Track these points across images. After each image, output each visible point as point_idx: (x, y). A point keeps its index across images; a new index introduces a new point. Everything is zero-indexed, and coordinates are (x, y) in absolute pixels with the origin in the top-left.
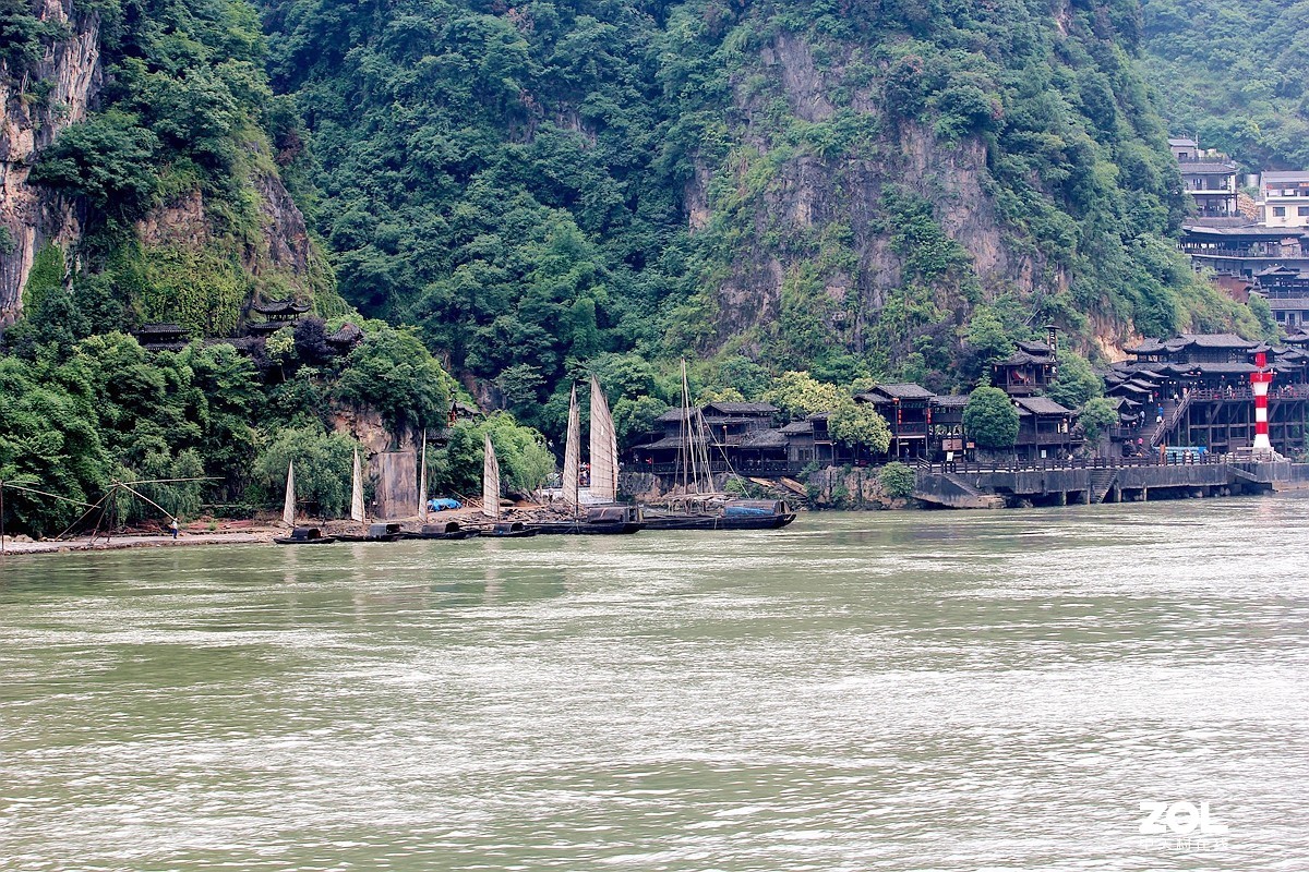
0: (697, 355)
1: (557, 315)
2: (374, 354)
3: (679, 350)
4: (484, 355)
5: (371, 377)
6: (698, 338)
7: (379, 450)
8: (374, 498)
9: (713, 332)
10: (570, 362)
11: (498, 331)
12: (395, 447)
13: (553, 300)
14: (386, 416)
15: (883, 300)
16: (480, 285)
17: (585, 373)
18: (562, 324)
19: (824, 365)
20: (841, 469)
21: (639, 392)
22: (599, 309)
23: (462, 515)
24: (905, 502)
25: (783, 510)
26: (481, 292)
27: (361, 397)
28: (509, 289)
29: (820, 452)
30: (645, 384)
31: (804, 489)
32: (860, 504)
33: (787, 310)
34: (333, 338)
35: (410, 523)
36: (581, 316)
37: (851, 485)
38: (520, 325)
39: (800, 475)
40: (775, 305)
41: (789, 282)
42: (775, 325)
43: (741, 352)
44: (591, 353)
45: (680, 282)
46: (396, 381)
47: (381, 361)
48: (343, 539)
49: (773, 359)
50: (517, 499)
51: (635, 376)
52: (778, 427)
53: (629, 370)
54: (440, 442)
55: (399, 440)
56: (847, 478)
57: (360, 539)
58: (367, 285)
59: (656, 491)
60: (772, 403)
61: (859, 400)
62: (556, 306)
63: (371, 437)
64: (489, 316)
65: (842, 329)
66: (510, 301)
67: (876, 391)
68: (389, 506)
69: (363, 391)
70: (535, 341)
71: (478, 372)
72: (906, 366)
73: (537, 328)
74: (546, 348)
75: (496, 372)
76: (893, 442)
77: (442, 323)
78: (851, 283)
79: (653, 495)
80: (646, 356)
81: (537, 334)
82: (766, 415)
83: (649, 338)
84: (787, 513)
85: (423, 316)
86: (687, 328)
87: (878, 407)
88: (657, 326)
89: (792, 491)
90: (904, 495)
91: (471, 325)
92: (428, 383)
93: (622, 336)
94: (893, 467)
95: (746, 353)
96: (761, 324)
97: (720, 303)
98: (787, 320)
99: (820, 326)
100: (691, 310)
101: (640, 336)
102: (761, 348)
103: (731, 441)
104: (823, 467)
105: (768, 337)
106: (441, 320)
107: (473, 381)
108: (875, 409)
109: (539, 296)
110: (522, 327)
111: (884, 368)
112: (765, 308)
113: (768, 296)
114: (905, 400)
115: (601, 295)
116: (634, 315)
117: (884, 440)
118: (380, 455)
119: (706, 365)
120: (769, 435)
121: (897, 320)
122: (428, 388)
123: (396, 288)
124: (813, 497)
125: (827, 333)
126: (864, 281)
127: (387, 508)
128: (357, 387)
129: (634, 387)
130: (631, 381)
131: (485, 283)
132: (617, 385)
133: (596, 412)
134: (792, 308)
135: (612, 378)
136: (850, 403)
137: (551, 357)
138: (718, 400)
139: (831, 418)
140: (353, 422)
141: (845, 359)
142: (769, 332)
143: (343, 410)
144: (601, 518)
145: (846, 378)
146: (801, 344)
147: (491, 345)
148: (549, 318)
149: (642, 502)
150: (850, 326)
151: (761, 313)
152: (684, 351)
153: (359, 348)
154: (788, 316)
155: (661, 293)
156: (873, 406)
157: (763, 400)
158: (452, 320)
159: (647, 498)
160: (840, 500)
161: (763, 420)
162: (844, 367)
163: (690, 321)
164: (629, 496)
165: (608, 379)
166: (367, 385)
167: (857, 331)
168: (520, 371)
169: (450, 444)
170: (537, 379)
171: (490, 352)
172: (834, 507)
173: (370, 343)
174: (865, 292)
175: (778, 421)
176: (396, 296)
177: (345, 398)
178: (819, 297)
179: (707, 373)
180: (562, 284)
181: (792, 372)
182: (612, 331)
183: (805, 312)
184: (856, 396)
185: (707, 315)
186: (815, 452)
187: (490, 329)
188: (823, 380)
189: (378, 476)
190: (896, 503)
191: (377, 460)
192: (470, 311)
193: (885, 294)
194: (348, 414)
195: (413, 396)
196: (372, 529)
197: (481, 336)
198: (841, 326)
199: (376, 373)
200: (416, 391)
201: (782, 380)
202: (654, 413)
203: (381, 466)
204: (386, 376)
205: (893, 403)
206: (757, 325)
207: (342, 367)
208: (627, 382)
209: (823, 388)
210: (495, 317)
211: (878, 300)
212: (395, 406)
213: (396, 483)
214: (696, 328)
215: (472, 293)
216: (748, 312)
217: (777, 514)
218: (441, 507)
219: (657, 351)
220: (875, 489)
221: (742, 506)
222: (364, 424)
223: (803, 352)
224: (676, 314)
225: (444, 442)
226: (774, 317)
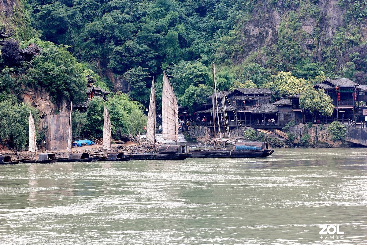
0: (232, 63)
1: (157, 40)
2: (45, 60)
3: (223, 60)
4: (118, 62)
5: (43, 73)
6: (234, 54)
7: (47, 113)
8: (44, 139)
9: (242, 50)
10: (164, 66)
11: (126, 49)
12: (57, 111)
13: (156, 32)
14: (52, 94)
15: (333, 33)
16: (116, 24)
17: (172, 72)
18: (161, 45)
19: (301, 68)
20: (306, 125)
21: (200, 82)
22: (180, 37)
23: (92, 149)
24: (341, 143)
25: (267, 147)
26: (117, 28)
27: (38, 84)
28: (132, 26)
29: (296, 116)
30: (204, 78)
31: (286, 135)
32: (317, 144)
33: (281, 38)
34: (24, 51)
35: (64, 153)
36: (171, 41)
37: (312, 134)
38: (138, 46)
39: (285, 128)
40: (275, 35)
41: (283, 23)
42: (274, 46)
43: (256, 61)
44: (176, 61)
45: (225, 23)
46: (57, 75)
47: (49, 64)
48: (24, 162)
49: (273, 65)
50: (126, 140)
51: (199, 73)
52: (274, 102)
53: (195, 70)
54: (82, 109)
55: (59, 107)
56: (310, 130)
57: (33, 162)
58: (55, 23)
59: (208, 136)
60: (271, 89)
61: (317, 88)
62: (157, 35)
63: (43, 106)
64: (121, 40)
65: (311, 49)
66: (133, 32)
67: (326, 82)
68: (53, 144)
69: (39, 81)
70: (146, 54)
71: (115, 71)
72: (345, 69)
73: (146, 47)
74: (151, 58)
75: (124, 71)
76: (335, 111)
77: (96, 44)
78: (316, 24)
79: (206, 138)
80: (206, 63)
81: (147, 51)
82: (268, 95)
83: (208, 53)
84: (269, 149)
85: (85, 40)
86: (227, 47)
87: (327, 92)
88: (212, 47)
89: (280, 137)
90: (340, 140)
91: (111, 45)
92: (76, 77)
93: (193, 52)
94: (335, 124)
95: (259, 61)
96: (267, 46)
97: (245, 34)
98: (281, 44)
99: (299, 47)
100: (230, 38)
101: (202, 52)
102: (267, 59)
103: (248, 109)
104: (297, 124)
105: (271, 53)
106: (95, 42)
107: (113, 76)
108: (326, 92)
109: (148, 30)
110: (138, 47)
111: (333, 70)
112: (270, 37)
113: (271, 31)
114: (342, 88)
115: (182, 30)
116: (200, 41)
117: (330, 109)
118: (48, 116)
119: (237, 68)
120: (269, 106)
121: (341, 44)
122: (75, 79)
123: (71, 25)
124: (291, 140)
125: (303, 51)
126: (323, 23)
127: (51, 144)
128: (36, 78)
129: (198, 79)
130: (196, 76)
131: (119, 23)
132: (188, 79)
133: (166, 93)
134: (284, 37)
135: (186, 74)
136: (311, 89)
137: (154, 63)
138: (242, 87)
139: (301, 97)
140: (34, 98)
141: (312, 65)
142: (271, 50)
143: (28, 91)
144: (167, 151)
145: (312, 76)
146: (288, 57)
147: (122, 56)
148: (153, 42)
149: (200, 142)
150: (315, 47)
151: (267, 40)
152: (226, 60)
153: (37, 57)
154: (281, 41)
155: (214, 29)
156: (324, 91)
157: (266, 87)
158: (101, 42)
159: (203, 140)
160: (306, 142)
161: (266, 98)
162: (312, 69)
163: (229, 44)
164: (193, 139)
165: (184, 75)
166: (41, 78)
167: (319, 50)
168: (137, 70)
169: (89, 110)
170: (146, 75)
171: (122, 60)
172: (303, 146)
173: (43, 54)
174: (324, 29)
175: (274, 99)
176: (71, 29)
177: (29, 85)
178: (299, 31)
179: (238, 72)
180: (160, 24)
181: (282, 72)
182: (187, 49)
183: (291, 40)
184: (315, 85)
185: (238, 41)
186: (293, 116)
187: (121, 48)
188: (298, 76)
189: (47, 127)
190: (336, 144)
191: (47, 119)
192: (111, 38)
193: (335, 30)
194: (31, 93)
195: (66, 84)
196: (40, 156)
197: (116, 51)
198: (310, 47)
199: (46, 71)
200: (68, 81)
201: (276, 76)
202: (207, 94)
203: (49, 121)
204: (52, 73)
205: (335, 89)
206: (265, 46)
207: (28, 67)
208: (194, 77)
209: (298, 80)
210: (124, 41)
211: (330, 33)
212: (56, 89)
213: (57, 131)
214: (232, 48)
215: (112, 28)
216: (260, 39)
217: (264, 150)
218: (82, 144)
219: (212, 60)
220: (325, 136)
221: (244, 145)
222: (39, 99)
223: (289, 61)
224: (222, 40)
225: (86, 109)
226: (274, 42)
